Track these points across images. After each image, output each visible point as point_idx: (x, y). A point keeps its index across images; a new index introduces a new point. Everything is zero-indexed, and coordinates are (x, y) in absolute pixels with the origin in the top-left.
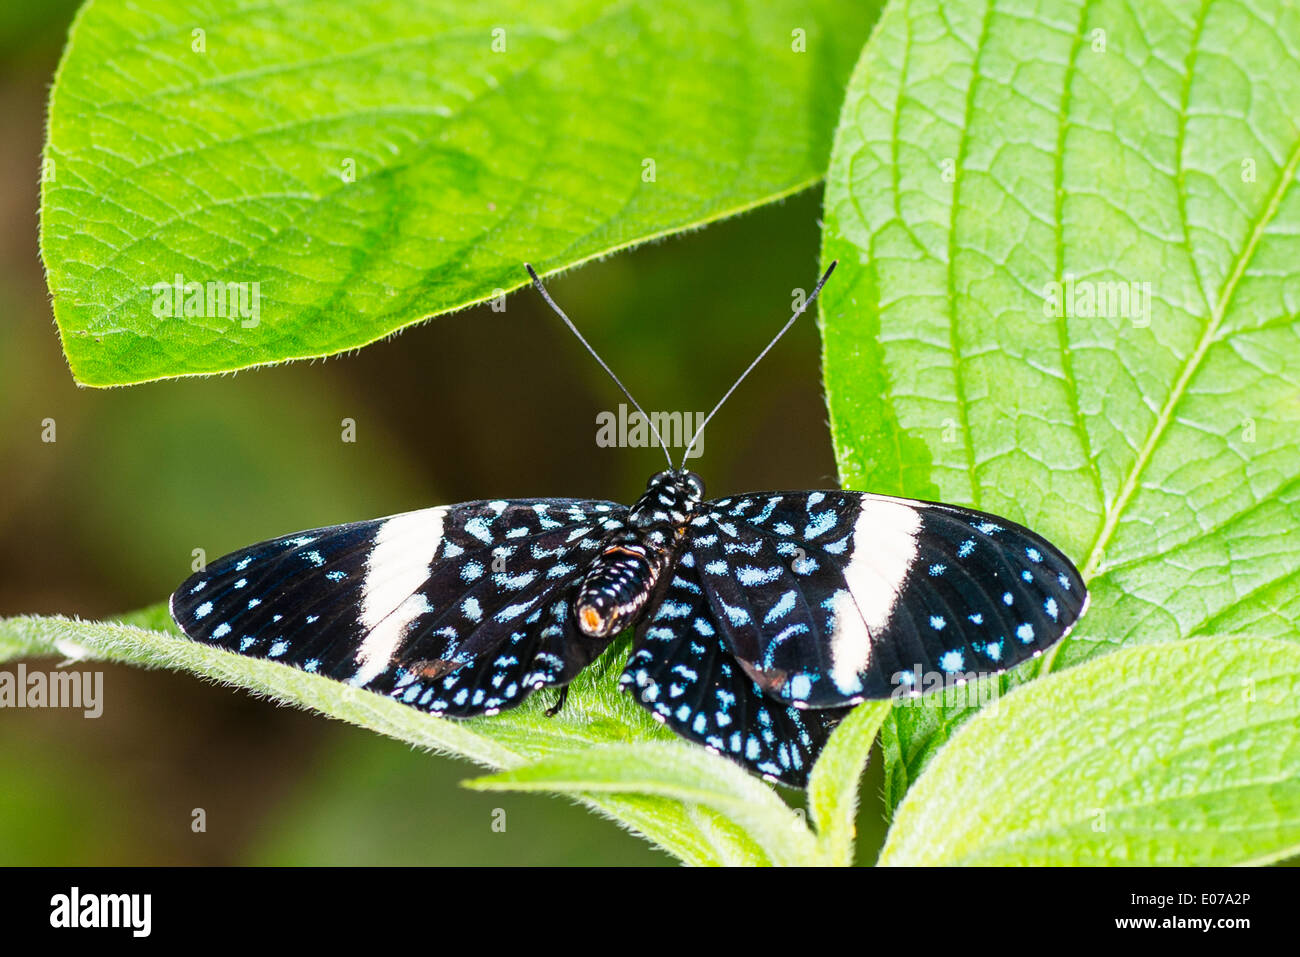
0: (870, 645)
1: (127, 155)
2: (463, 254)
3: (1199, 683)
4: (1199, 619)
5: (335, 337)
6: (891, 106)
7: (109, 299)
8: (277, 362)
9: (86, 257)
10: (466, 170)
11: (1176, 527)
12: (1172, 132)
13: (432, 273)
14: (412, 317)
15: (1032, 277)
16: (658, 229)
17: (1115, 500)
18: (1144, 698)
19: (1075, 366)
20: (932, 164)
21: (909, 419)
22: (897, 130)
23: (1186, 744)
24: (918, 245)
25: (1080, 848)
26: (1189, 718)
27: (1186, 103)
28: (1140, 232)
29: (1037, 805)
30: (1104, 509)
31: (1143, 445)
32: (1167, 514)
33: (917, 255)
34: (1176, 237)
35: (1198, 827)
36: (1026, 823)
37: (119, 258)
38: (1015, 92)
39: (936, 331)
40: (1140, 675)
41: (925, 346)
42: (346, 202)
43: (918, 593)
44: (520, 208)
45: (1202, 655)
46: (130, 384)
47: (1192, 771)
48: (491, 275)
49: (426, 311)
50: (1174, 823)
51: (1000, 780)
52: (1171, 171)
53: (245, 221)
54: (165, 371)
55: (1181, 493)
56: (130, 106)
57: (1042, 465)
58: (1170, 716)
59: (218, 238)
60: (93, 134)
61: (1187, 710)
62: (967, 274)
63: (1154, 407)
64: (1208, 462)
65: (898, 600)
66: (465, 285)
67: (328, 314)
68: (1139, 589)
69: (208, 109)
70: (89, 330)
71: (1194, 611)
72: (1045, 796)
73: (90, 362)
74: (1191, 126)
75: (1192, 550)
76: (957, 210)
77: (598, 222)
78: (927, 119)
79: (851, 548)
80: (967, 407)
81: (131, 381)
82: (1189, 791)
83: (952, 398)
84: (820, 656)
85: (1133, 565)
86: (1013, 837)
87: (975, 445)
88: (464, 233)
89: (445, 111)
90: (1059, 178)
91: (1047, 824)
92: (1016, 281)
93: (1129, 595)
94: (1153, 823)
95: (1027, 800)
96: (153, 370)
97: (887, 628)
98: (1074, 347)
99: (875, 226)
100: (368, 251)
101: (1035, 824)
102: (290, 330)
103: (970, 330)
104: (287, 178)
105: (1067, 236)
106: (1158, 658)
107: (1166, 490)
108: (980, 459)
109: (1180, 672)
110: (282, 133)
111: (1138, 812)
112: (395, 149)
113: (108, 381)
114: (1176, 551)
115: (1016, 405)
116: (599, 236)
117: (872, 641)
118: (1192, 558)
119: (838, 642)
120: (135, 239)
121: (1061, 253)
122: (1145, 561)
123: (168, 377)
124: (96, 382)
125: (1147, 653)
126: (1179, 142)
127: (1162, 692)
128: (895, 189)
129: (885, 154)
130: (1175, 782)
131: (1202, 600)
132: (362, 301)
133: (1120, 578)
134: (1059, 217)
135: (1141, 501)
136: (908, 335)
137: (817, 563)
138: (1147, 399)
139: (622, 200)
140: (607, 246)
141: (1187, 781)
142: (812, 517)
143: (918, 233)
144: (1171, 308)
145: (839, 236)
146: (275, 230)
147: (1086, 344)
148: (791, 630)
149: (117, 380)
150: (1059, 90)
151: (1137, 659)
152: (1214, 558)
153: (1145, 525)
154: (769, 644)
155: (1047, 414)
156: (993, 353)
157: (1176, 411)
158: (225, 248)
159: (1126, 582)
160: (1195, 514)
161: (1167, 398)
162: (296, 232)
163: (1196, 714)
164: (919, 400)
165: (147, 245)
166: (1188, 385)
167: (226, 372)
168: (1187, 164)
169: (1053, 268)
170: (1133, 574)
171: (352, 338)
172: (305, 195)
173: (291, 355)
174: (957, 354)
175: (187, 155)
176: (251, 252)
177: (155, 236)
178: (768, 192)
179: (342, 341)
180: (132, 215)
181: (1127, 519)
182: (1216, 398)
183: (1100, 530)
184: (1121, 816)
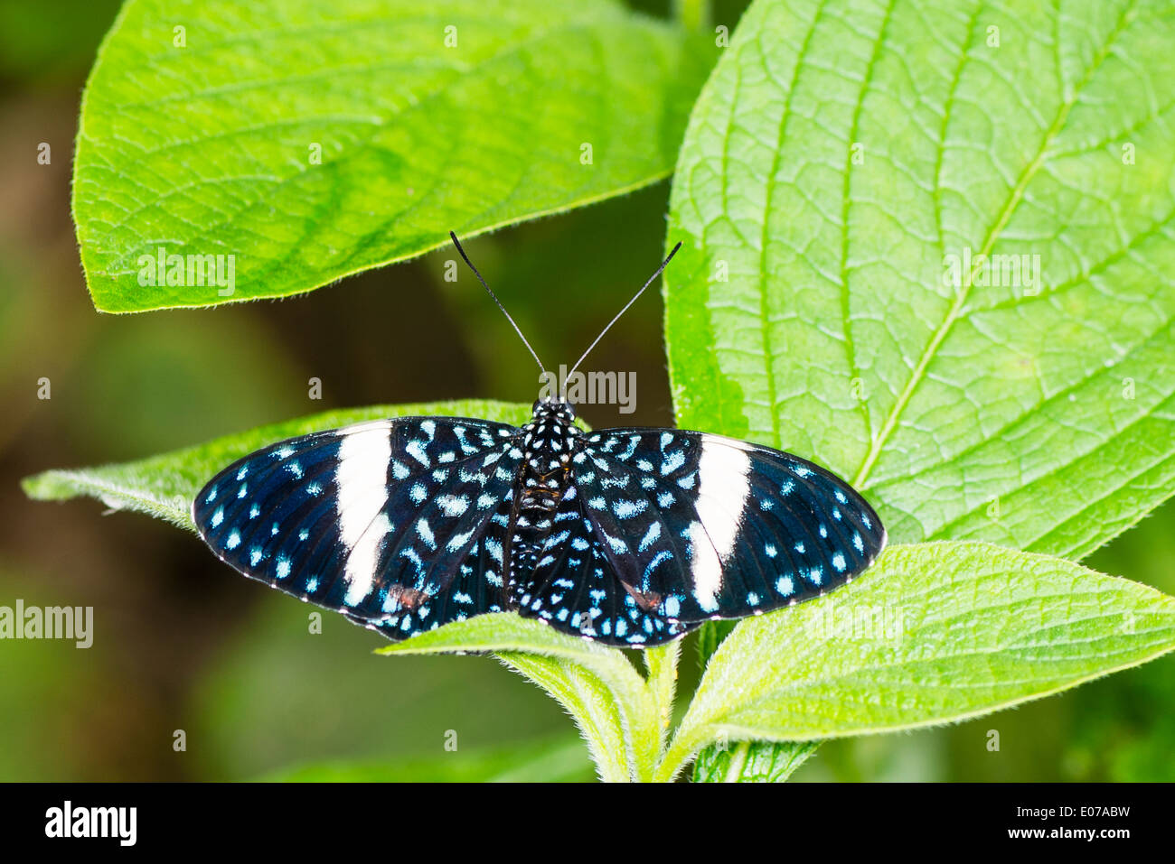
0: (721, 570)
1: (141, 143)
2: (389, 225)
3: (939, 576)
4: (939, 525)
5: (291, 282)
6: (723, 130)
7: (123, 249)
8: (247, 299)
9: (106, 217)
10: (392, 163)
11: (924, 455)
12: (932, 158)
13: (364, 238)
14: (349, 269)
15: (823, 263)
16: (533, 212)
17: (880, 434)
18: (898, 585)
19: (854, 332)
20: (752, 176)
21: (728, 366)
22: (727, 148)
23: (928, 621)
24: (739, 235)
25: (846, 694)
26: (930, 601)
27: (943, 136)
28: (905, 233)
29: (813, 662)
30: (871, 440)
31: (902, 392)
32: (918, 446)
33: (738, 243)
34: (932, 238)
35: (935, 684)
36: (806, 674)
37: (131, 220)
38: (816, 124)
39: (751, 301)
40: (895, 568)
41: (742, 312)
42: (301, 184)
43: (754, 526)
44: (431, 193)
45: (943, 554)
46: (136, 312)
47: (931, 641)
48: (408, 241)
49: (359, 265)
50: (917, 680)
51: (788, 641)
52: (930, 187)
53: (226, 196)
54: (163, 303)
55: (929, 429)
56: (142, 108)
57: (826, 405)
58: (917, 599)
59: (206, 207)
60: (114, 127)
61: (929, 595)
62: (775, 259)
63: (911, 364)
64: (950, 408)
65: (740, 532)
66: (387, 248)
67: (286, 266)
68: (895, 501)
69: (201, 112)
70: (107, 271)
71: (935, 519)
72: (821, 654)
73: (107, 294)
74: (947, 155)
75: (936, 473)
76: (769, 211)
77: (489, 205)
78: (750, 142)
79: (697, 482)
80: (772, 359)
81: (137, 309)
82: (929, 656)
83: (761, 352)
84: (684, 578)
85: (891, 482)
86: (795, 684)
87: (777, 388)
88: (389, 210)
89: (377, 120)
90: (847, 190)
91: (822, 675)
92: (811, 266)
93: (888, 505)
94: (901, 679)
95: (807, 657)
96: (153, 301)
97: (733, 555)
98: (853, 317)
99: (709, 220)
100: (318, 221)
101: (812, 676)
102: (258, 277)
103: (776, 302)
104: (258, 164)
105: (852, 233)
106: (909, 555)
107: (918, 427)
108: (779, 399)
109: (925, 566)
110: (255, 132)
111: (890, 670)
112: (339, 147)
113: (119, 309)
114: (923, 474)
115: (809, 360)
116: (490, 215)
117: (722, 566)
118: (935, 478)
119: (697, 566)
120: (144, 205)
121: (846, 246)
122: (900, 480)
123: (165, 308)
124: (110, 309)
125: (901, 551)
126: (938, 166)
127: (912, 581)
128: (724, 192)
129: (717, 167)
130: (918, 649)
131: (942, 511)
132: (312, 258)
133: (881, 492)
134: (846, 218)
135: (899, 434)
136: (730, 303)
137: (673, 497)
138: (906, 359)
139: (507, 189)
140: (494, 222)
141: (927, 648)
142: (666, 456)
143: (740, 228)
144: (925, 291)
145: (681, 227)
146: (248, 202)
147: (863, 315)
148: (660, 556)
149: (127, 308)
150: (850, 123)
151: (895, 555)
152: (952, 480)
153: (900, 453)
154: (645, 571)
155: (831, 367)
156: (792, 320)
157: (927, 369)
158: (210, 214)
159: (885, 495)
160: (938, 446)
161: (921, 359)
162: (263, 205)
163: (936, 599)
164: (737, 352)
165: (152, 210)
166: (936, 351)
167: (208, 305)
168: (943, 183)
169: (839, 257)
170: (891, 489)
171: (304, 283)
172: (271, 178)
173: (257, 294)
174: (766, 319)
175: (183, 146)
176: (230, 218)
177: (158, 204)
178: (617, 187)
179: (297, 285)
180: (141, 188)
181: (888, 448)
182: (957, 360)
183: (868, 454)
184: (878, 672)
